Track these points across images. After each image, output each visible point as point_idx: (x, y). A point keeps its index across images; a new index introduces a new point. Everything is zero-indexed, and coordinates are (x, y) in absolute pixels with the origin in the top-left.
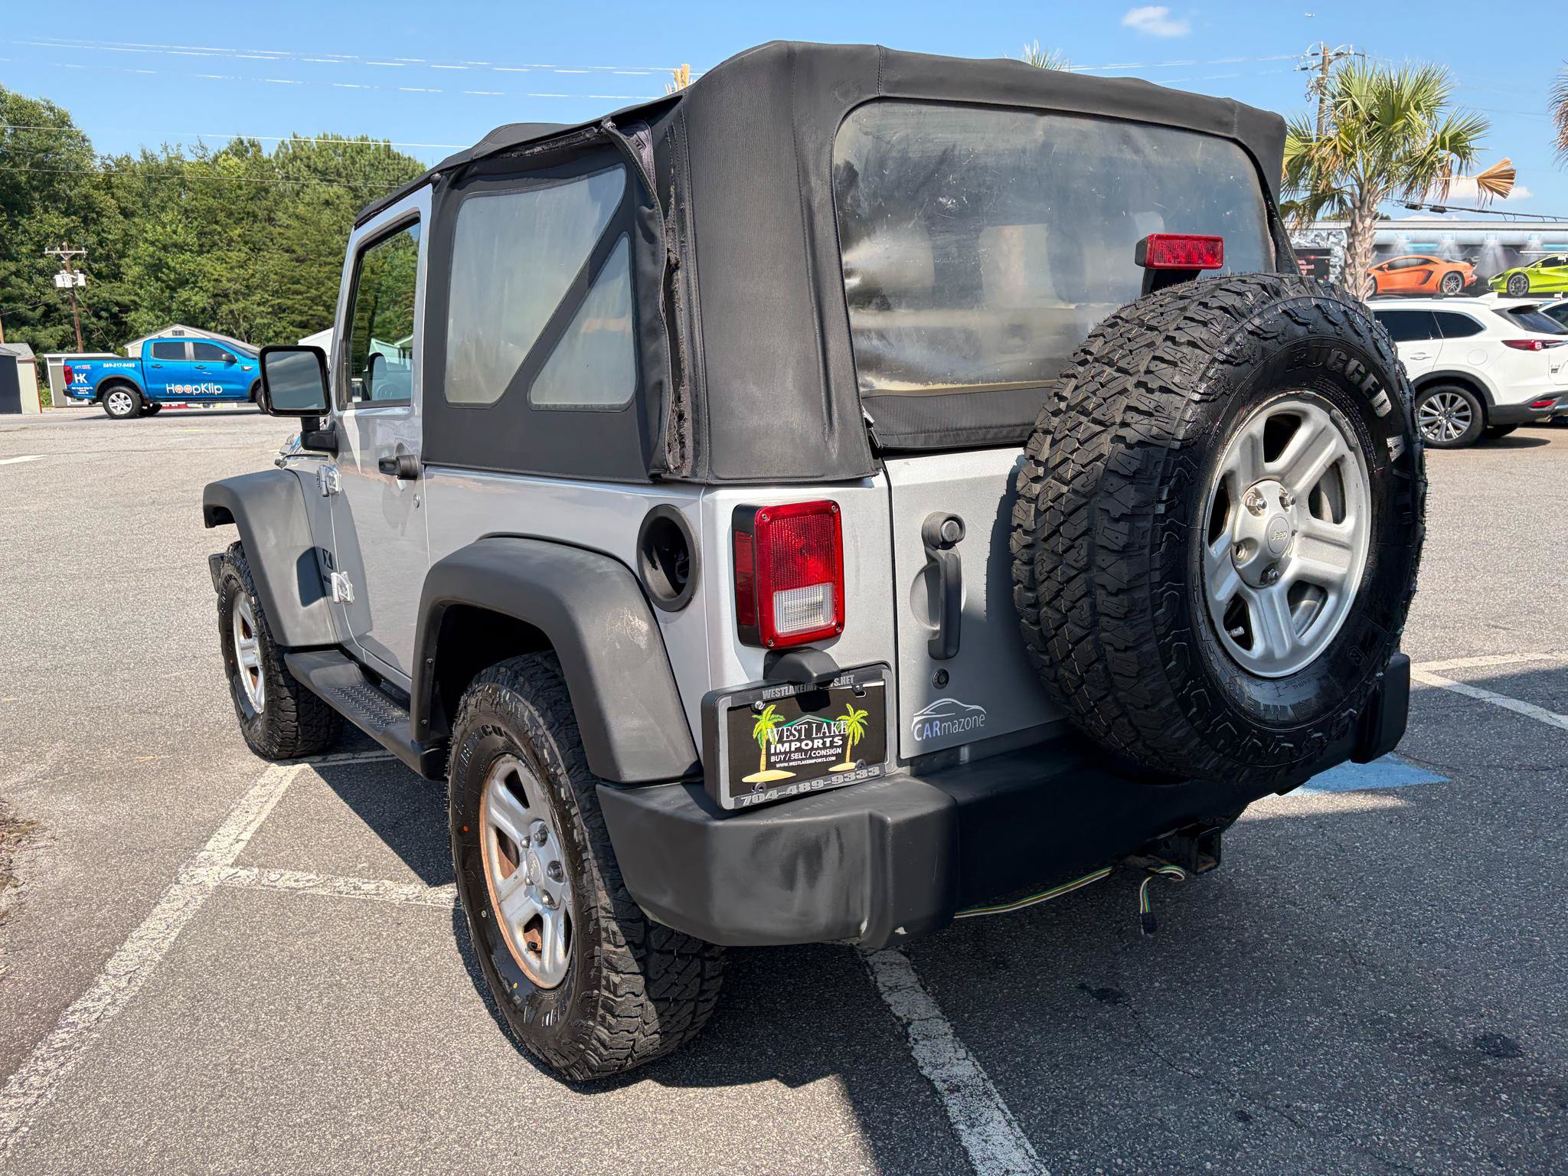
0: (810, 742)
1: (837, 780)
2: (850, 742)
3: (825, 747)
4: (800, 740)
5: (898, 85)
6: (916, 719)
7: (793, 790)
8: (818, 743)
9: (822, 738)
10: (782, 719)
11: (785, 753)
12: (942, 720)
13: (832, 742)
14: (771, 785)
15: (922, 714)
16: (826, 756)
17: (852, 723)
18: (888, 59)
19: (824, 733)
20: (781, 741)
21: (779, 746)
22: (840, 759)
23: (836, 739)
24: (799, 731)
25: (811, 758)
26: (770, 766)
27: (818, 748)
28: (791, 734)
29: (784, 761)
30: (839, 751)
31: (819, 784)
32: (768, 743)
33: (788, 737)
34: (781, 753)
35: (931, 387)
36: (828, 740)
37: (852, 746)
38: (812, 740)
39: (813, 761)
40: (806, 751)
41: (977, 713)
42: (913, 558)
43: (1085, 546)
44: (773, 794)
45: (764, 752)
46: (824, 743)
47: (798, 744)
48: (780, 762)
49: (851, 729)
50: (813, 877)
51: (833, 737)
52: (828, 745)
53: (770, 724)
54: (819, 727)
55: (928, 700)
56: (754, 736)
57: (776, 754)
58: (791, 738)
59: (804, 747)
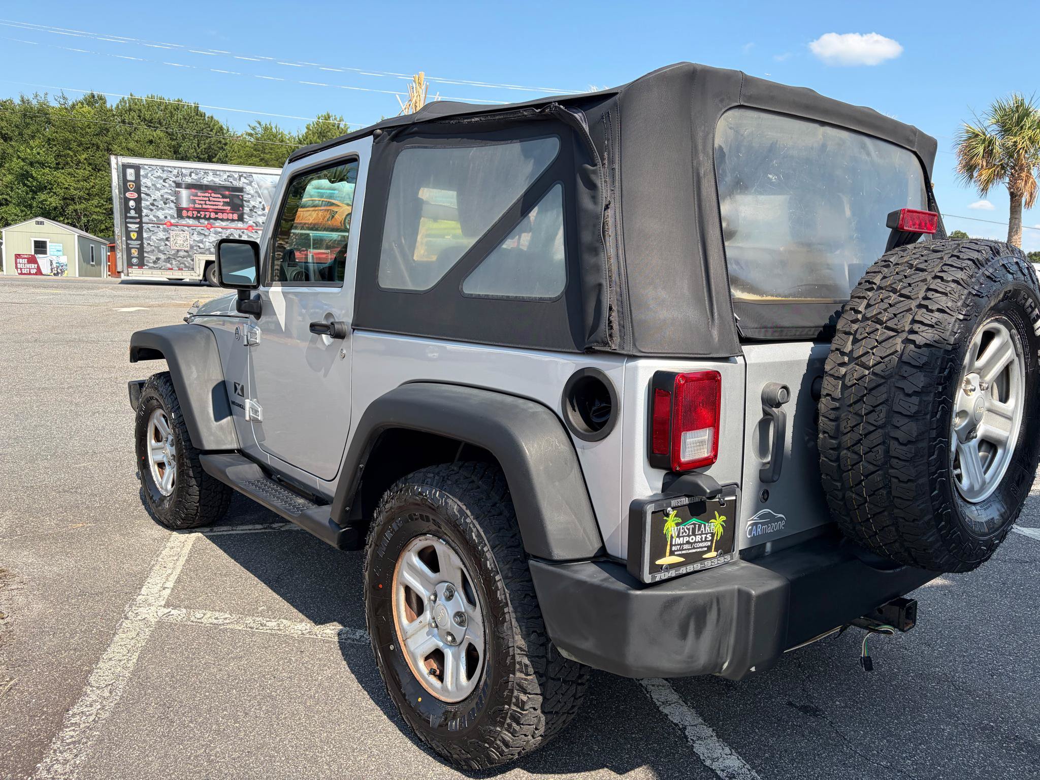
0: (694, 537)
1: (708, 564)
2: (715, 538)
3: (702, 541)
4: (689, 536)
5: (750, 98)
6: (749, 523)
7: (683, 570)
9: (701, 535)
10: (680, 520)
11: (681, 544)
12: (763, 524)
13: (706, 538)
14: (672, 566)
15: (752, 520)
16: (702, 547)
17: (717, 525)
18: (746, 81)
19: (702, 531)
20: (678, 536)
21: (677, 539)
22: (709, 549)
23: (708, 536)
24: (689, 529)
25: (694, 548)
26: (672, 553)
27: (699, 542)
28: (685, 531)
29: (680, 550)
30: (709, 543)
31: (698, 566)
32: (672, 537)
33: (682, 533)
34: (678, 545)
35: (765, 298)
36: (704, 536)
37: (716, 540)
38: (696, 536)
39: (694, 551)
40: (691, 543)
41: (781, 519)
42: (756, 413)
43: (884, 410)
44: (673, 573)
45: (669, 543)
46: (701, 539)
47: (688, 539)
48: (677, 551)
49: (717, 528)
50: (699, 632)
51: (707, 534)
52: (704, 540)
53: (673, 524)
54: (700, 527)
55: (757, 510)
56: (664, 532)
57: (675, 545)
58: (684, 534)
59: (691, 541)
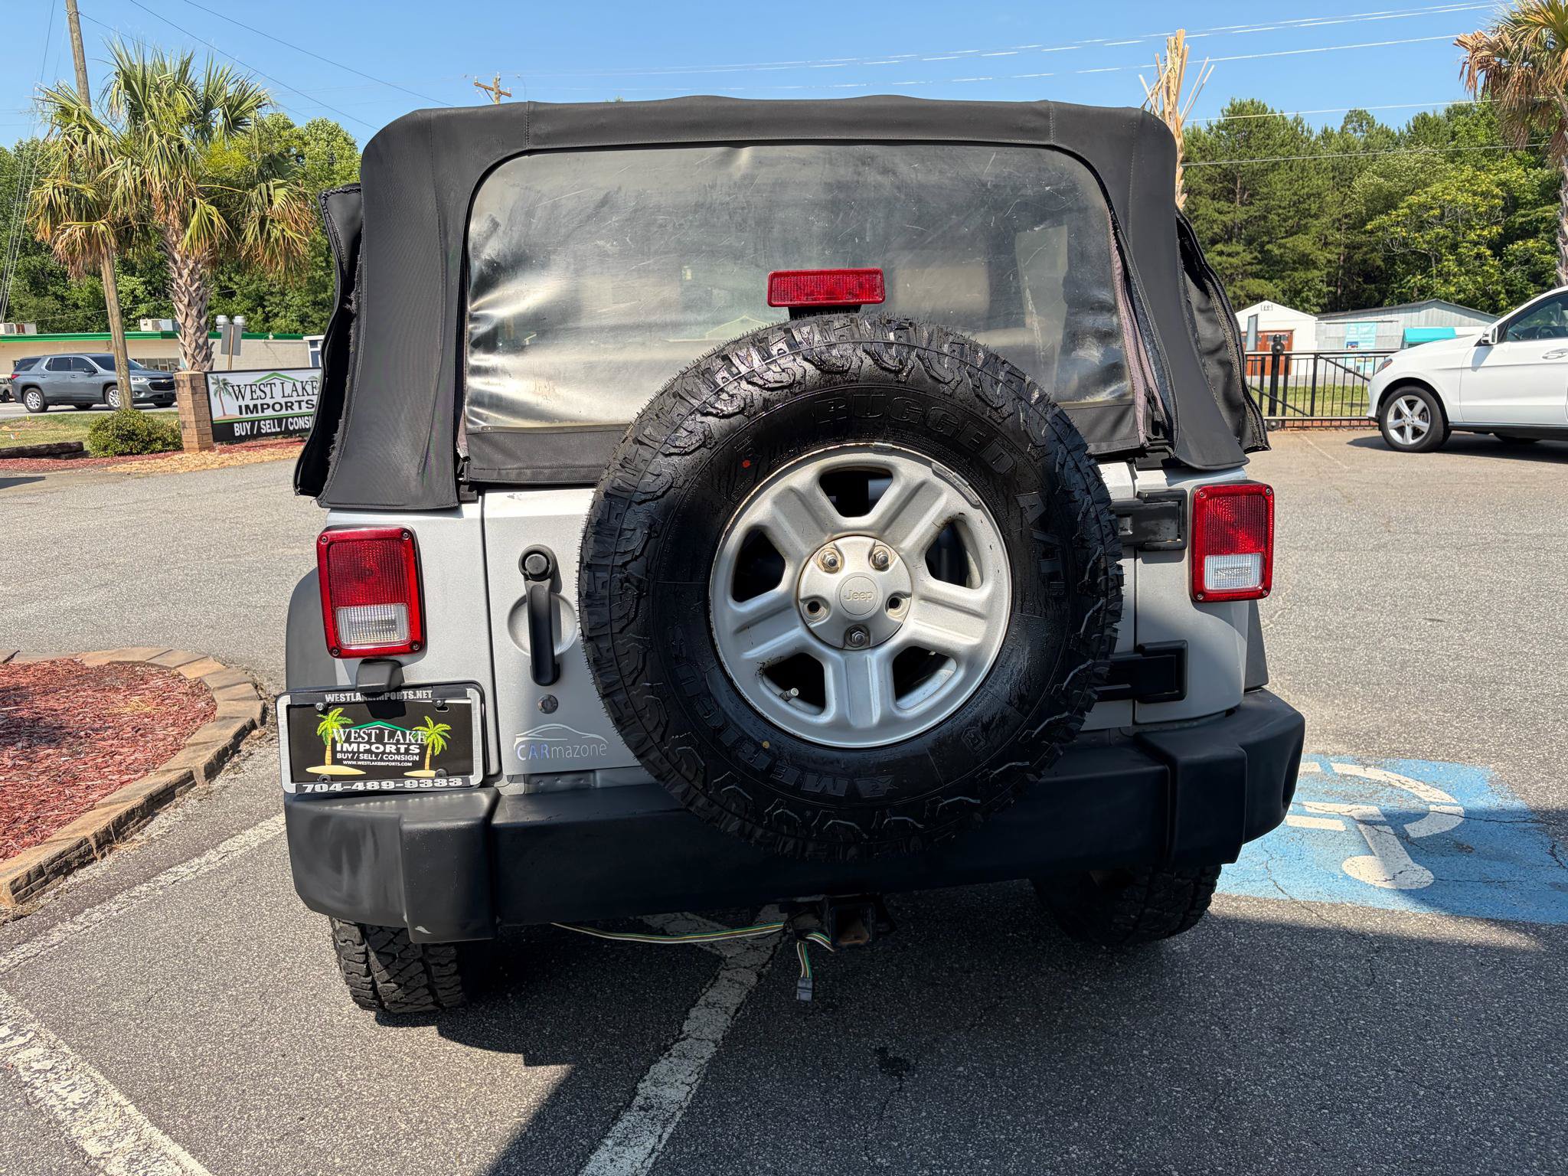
0: (381, 746)
1: (409, 785)
2: (429, 752)
3: (400, 753)
4: (369, 743)
5: (549, 137)
6: (518, 740)
7: (359, 786)
8: (392, 748)
9: (396, 744)
10: (349, 721)
11: (353, 752)
12: (551, 743)
13: (408, 749)
14: (335, 778)
15: (526, 736)
16: (401, 762)
17: (433, 735)
18: (535, 113)
19: (398, 740)
20: (348, 740)
21: (346, 746)
22: (418, 765)
23: (412, 747)
25: (382, 760)
26: (336, 761)
27: (391, 753)
28: (360, 736)
29: (352, 759)
30: (417, 758)
31: (388, 785)
32: (334, 742)
33: (355, 738)
34: (348, 752)
36: (402, 747)
37: (432, 756)
38: (384, 745)
39: (383, 764)
41: (598, 742)
42: (512, 586)
44: (338, 787)
45: (329, 748)
46: (398, 749)
47: (368, 747)
48: (347, 759)
49: (430, 740)
50: (354, 869)
51: (409, 745)
52: (402, 751)
53: (336, 725)
54: (392, 735)
55: (533, 724)
56: (319, 733)
57: (342, 752)
58: (360, 740)
59: (374, 750)
